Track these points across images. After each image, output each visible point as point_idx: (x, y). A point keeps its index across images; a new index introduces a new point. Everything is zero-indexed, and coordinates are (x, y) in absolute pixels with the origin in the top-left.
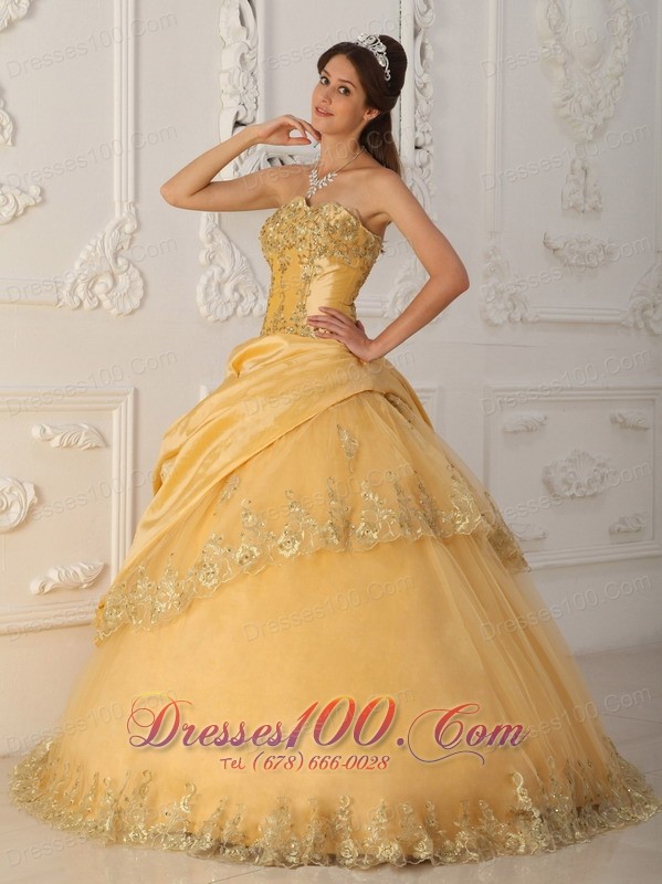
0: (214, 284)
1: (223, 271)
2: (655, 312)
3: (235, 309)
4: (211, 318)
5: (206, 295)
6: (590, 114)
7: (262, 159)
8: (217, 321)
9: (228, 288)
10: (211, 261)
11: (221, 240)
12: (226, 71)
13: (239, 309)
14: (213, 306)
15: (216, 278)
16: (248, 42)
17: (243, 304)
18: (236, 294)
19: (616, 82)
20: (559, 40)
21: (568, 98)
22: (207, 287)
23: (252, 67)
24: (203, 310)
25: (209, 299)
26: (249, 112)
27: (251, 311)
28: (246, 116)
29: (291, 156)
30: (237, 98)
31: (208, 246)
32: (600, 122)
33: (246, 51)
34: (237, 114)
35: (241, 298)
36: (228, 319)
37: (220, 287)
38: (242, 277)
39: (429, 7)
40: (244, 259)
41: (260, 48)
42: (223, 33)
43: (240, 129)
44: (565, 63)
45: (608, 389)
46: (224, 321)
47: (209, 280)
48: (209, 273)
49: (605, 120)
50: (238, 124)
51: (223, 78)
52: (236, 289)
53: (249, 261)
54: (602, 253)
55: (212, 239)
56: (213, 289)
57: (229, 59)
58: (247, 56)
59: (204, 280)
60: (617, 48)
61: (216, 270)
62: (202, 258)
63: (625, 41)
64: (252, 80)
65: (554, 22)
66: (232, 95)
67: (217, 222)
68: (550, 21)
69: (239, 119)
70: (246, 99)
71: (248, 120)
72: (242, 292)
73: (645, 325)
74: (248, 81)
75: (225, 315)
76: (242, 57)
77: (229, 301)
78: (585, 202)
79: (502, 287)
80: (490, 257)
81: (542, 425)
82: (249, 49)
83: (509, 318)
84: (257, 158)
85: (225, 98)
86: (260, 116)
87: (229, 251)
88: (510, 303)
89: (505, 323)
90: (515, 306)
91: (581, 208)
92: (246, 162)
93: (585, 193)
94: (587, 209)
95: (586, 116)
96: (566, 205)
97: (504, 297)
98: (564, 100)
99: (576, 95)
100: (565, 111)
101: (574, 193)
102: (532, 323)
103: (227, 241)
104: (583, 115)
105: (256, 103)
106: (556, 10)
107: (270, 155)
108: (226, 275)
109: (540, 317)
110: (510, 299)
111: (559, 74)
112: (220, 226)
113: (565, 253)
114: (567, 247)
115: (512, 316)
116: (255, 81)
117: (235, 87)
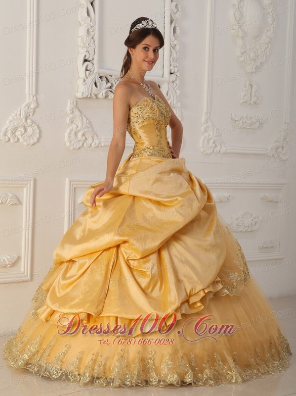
0: (73, 132)
1: (78, 126)
2: (283, 150)
3: (83, 144)
4: (71, 148)
5: (69, 137)
6: (254, 60)
7: (96, 77)
8: (74, 149)
9: (80, 135)
10: (72, 122)
11: (77, 113)
12: (80, 37)
13: (85, 144)
14: (72, 142)
15: (74, 129)
16: (91, 24)
17: (87, 142)
18: (84, 137)
19: (267, 46)
20: (240, 27)
21: (243, 53)
22: (69, 134)
23: (93, 35)
24: (68, 144)
25: (71, 139)
26: (91, 55)
27: (91, 145)
28: (89, 57)
29: (111, 76)
30: (85, 49)
31: (71, 115)
32: (259, 64)
33: (90, 27)
34: (85, 56)
35: (86, 139)
36: (79, 148)
37: (76, 134)
38: (86, 130)
39: (178, 10)
40: (88, 121)
41: (97, 27)
42: (80, 19)
43: (87, 63)
44: (243, 37)
45: (259, 184)
46: (77, 149)
47: (71, 131)
48: (71, 128)
49: (261, 63)
50: (85, 61)
51: (79, 40)
52: (83, 135)
53: (90, 122)
54: (258, 123)
55: (73, 112)
56: (73, 135)
57: (82, 31)
58: (90, 30)
59: (68, 131)
60: (268, 30)
61: (74, 126)
62: (68, 120)
63: (272, 28)
64: (92, 41)
65: (238, 18)
66: (83, 48)
67: (75, 104)
68: (236, 18)
69: (86, 58)
70: (89, 49)
71: (90, 59)
72: (86, 136)
73: (278, 155)
74: (91, 42)
75: (78, 146)
76: (88, 30)
77: (80, 140)
78: (251, 100)
79: (210, 137)
80: (205, 124)
81: (228, 199)
82: (91, 27)
83: (213, 151)
84: (94, 76)
85: (80, 49)
86: (96, 57)
87: (81, 118)
88: (214, 145)
89: (211, 153)
90: (216, 146)
91: (249, 103)
92: (89, 78)
93: (251, 96)
94: (252, 103)
95: (252, 61)
96: (242, 101)
97: (211, 142)
98: (242, 54)
99: (248, 51)
100: (242, 59)
101: (245, 96)
102: (224, 153)
103: (80, 113)
104: (251, 61)
105: (94, 51)
106: (239, 13)
107: (101, 75)
108: (79, 128)
109: (228, 151)
110: (214, 142)
111: (240, 42)
112: (77, 106)
113: (241, 122)
114: (241, 120)
115: (215, 150)
116: (94, 42)
117: (84, 44)
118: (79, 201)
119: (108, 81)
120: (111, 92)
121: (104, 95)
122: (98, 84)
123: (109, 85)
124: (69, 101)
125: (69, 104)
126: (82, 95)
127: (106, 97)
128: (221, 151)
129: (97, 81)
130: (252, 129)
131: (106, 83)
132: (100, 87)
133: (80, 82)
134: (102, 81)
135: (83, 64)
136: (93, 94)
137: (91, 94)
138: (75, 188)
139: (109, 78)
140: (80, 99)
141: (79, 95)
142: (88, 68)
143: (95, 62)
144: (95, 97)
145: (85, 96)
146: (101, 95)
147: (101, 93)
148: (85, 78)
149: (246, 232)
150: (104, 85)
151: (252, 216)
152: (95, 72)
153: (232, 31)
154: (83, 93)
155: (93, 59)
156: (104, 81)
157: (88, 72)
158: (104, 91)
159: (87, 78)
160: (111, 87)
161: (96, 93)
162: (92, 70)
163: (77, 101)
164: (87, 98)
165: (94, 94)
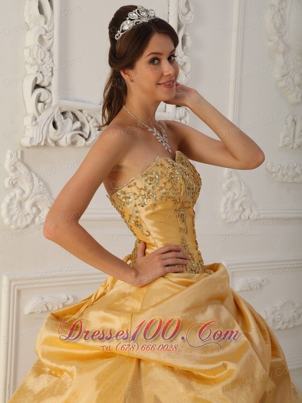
0: (15, 202)
1: (24, 192)
3: (33, 220)
4: (13, 227)
5: (9, 211)
6: (300, 86)
7: (56, 112)
8: (18, 228)
9: (27, 205)
10: (14, 185)
11: (22, 169)
12: (28, 47)
13: (37, 219)
14: (14, 218)
15: (18, 197)
16: (46, 27)
17: (40, 215)
18: (34, 209)
20: (281, 37)
21: (285, 75)
22: (9, 205)
23: (49, 45)
24: (6, 221)
25: (11, 213)
26: (46, 78)
28: (43, 81)
29: (81, 111)
30: (36, 68)
31: (12, 175)
33: (43, 32)
34: (36, 79)
36: (27, 226)
37: (21, 204)
38: (39, 196)
39: (189, 10)
40: (42, 183)
41: (56, 32)
42: (27, 19)
43: (39, 91)
44: (284, 53)
46: (24, 228)
47: (11, 200)
48: (12, 194)
50: (37, 86)
51: (26, 52)
52: (34, 205)
53: (46, 184)
55: (15, 170)
56: (15, 206)
57: (31, 39)
58: (45, 37)
59: (7, 200)
61: (17, 192)
62: (6, 183)
64: (48, 54)
65: (278, 25)
66: (32, 65)
67: (19, 157)
68: (275, 24)
69: (38, 82)
70: (43, 68)
71: (44, 84)
72: (40, 207)
74: (45, 55)
75: (24, 224)
76: (41, 37)
77: (28, 214)
78: (294, 142)
79: (236, 197)
80: (229, 178)
81: (260, 285)
82: (46, 32)
83: (240, 217)
84: (52, 112)
85: (27, 67)
86: (55, 81)
87: (29, 178)
88: (241, 208)
89: (237, 221)
90: (244, 210)
91: (291, 146)
92: (43, 114)
93: (294, 136)
94: (295, 146)
95: (297, 87)
96: (281, 145)
97: (237, 204)
98: (283, 76)
99: (290, 74)
100: (282, 84)
101: (287, 136)
102: (256, 220)
103: (27, 171)
104: (295, 87)
105: (52, 71)
106: (279, 18)
107: (64, 110)
108: (25, 196)
109: (261, 217)
110: (241, 205)
111: (280, 59)
112: (22, 160)
113: (279, 174)
114: (280, 172)
115: (242, 216)
116: (51, 56)
117: (34, 59)
118: (27, 309)
119: (76, 118)
120: (82, 136)
121: (69, 142)
122: (58, 124)
123: (78, 124)
124: (9, 151)
125: (8, 156)
126: (30, 143)
127: (73, 143)
128: (251, 217)
129: (56, 120)
130: (295, 183)
131: (74, 122)
132: (62, 129)
133: (28, 121)
134: (65, 119)
135: (33, 92)
136: (49, 141)
137: (46, 140)
138: (19, 291)
139: (78, 114)
140: (28, 148)
141: (26, 142)
142: (42, 99)
143: (54, 88)
144: (53, 145)
145: (35, 143)
146: (64, 141)
147: (64, 139)
148: (36, 114)
149: (286, 328)
150: (69, 126)
151: (294, 305)
152: (53, 104)
153: (270, 44)
154: (32, 139)
155: (50, 84)
156: (70, 120)
157: (40, 105)
158: (69, 135)
159: (39, 114)
160: (81, 129)
161: (56, 138)
162: (48, 101)
163: (22, 153)
164: (39, 145)
165: (52, 140)
